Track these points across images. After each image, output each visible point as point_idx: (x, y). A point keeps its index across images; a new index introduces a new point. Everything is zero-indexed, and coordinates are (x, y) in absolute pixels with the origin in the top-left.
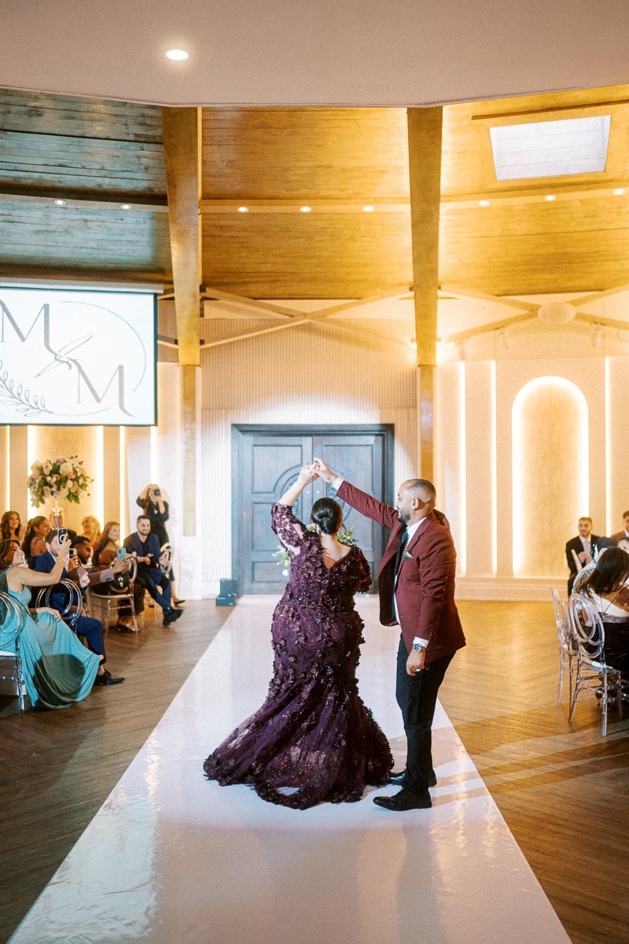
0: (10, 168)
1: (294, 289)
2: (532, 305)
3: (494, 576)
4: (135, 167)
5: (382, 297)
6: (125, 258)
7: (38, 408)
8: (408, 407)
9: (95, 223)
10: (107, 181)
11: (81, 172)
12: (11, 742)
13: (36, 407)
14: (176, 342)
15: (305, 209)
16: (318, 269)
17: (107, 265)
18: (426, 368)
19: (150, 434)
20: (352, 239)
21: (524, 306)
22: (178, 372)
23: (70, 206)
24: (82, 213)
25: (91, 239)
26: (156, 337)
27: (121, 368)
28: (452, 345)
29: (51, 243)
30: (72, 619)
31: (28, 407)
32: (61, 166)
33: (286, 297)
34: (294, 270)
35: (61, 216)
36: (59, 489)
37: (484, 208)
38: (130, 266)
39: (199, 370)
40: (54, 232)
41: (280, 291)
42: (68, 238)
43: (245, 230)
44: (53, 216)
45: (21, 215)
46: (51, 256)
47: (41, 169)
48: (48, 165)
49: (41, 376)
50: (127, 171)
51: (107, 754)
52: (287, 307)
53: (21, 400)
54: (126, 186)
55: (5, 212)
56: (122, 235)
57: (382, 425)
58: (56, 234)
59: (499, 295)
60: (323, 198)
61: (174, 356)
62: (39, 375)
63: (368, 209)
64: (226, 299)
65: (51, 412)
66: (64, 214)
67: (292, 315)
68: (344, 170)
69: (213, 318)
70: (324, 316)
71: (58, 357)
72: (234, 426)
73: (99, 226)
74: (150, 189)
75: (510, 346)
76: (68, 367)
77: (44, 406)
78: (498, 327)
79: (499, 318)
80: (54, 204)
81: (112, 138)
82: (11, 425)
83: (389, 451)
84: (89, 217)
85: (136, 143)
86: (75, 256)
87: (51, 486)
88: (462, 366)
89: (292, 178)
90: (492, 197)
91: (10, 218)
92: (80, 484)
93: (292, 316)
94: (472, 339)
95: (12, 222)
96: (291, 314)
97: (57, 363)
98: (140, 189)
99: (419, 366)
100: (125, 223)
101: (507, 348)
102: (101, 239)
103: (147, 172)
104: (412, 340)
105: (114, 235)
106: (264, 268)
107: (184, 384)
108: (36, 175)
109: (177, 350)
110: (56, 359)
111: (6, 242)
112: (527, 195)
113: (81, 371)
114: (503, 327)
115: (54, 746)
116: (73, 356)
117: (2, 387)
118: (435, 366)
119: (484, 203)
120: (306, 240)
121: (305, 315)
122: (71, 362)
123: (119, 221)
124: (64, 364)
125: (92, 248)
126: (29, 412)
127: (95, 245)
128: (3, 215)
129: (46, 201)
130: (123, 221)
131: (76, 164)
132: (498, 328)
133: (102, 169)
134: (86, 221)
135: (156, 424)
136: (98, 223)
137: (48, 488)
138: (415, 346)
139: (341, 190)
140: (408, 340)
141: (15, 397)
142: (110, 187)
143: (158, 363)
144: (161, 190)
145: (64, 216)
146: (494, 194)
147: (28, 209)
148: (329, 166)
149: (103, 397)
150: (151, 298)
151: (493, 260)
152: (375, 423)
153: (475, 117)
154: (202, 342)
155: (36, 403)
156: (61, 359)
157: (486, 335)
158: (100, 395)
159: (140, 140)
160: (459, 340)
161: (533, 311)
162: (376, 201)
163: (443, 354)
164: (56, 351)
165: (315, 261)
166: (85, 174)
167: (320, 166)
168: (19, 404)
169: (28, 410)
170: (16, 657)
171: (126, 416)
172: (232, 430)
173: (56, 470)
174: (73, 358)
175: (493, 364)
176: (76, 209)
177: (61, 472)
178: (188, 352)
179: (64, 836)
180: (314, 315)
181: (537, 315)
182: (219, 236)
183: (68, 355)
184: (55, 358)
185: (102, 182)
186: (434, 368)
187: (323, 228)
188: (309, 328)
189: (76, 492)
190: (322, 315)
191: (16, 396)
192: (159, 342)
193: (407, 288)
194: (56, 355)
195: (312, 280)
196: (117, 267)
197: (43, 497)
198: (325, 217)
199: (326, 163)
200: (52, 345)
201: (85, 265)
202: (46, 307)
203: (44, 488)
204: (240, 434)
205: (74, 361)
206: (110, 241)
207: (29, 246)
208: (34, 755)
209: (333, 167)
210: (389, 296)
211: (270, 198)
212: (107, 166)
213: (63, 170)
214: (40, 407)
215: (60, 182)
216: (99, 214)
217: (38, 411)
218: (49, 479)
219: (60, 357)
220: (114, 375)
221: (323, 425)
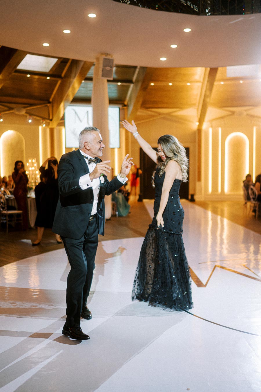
1: (159, 106)
3: (220, 193)
5: (187, 108)
8: (193, 142)
16: (169, 100)
18: (199, 131)
20: (181, 92)
22: (124, 131)
26: (120, 120)
28: (209, 123)
37: (222, 84)
38: (112, 99)
43: (152, 90)
60: (177, 81)
63: (189, 84)
67: (159, 114)
68: (184, 74)
70: (170, 114)
74: (127, 79)
79: (223, 115)
88: (211, 129)
90: (224, 81)
94: (214, 121)
101: (225, 124)
112: (235, 81)
118: (202, 130)
120: (168, 92)
121: (163, 114)
132: (222, 118)
135: (120, 148)
138: (198, 123)
139: (182, 79)
144: (130, 79)
148: (180, 73)
150: (118, 109)
151: (222, 98)
161: (233, 113)
162: (191, 82)
171: (111, 145)
175: (220, 129)
180: (166, 114)
187: (174, 89)
188: (164, 118)
195: (167, 103)
198: (176, 86)
202: (88, 112)
211: (161, 81)
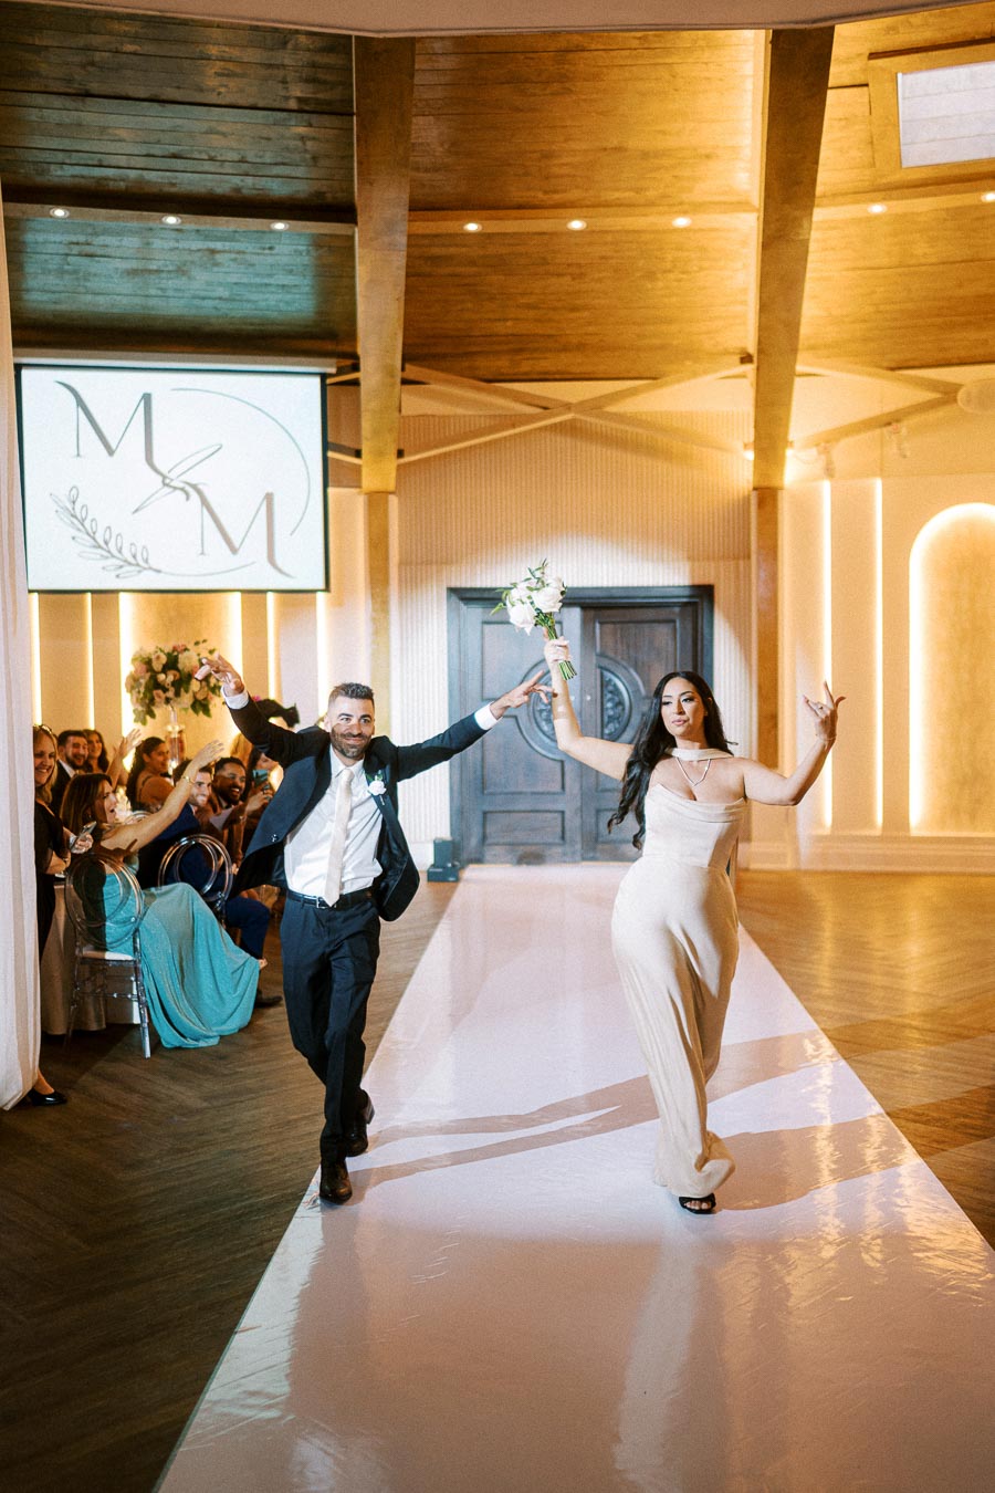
0: (90, 162)
1: (547, 364)
2: (947, 384)
3: (877, 832)
4: (297, 157)
5: (695, 375)
6: (274, 315)
7: (138, 565)
8: (736, 558)
9: (227, 256)
10: (249, 181)
11: (208, 166)
12: (135, 1098)
13: (133, 561)
14: (358, 454)
15: (576, 225)
16: (591, 329)
17: (244, 327)
18: (766, 496)
19: (315, 605)
20: (650, 275)
21: (933, 385)
22: (360, 503)
23: (187, 227)
24: (207, 238)
25: (220, 284)
26: (326, 446)
27: (269, 498)
28: (814, 451)
29: (153, 292)
30: (216, 901)
31: (122, 563)
32: (175, 156)
33: (538, 377)
34: (553, 332)
35: (172, 244)
36: (177, 694)
37: (877, 217)
38: (282, 328)
39: (393, 501)
40: (158, 271)
41: (525, 367)
42: (181, 282)
43: (473, 263)
44: (157, 243)
45: (106, 243)
46: (153, 312)
47: (141, 162)
48: (153, 156)
49: (140, 513)
50: (283, 164)
51: (295, 1117)
52: (538, 393)
53: (109, 552)
54: (278, 188)
55: (82, 239)
56: (270, 276)
57: (693, 587)
58: (164, 275)
59: (892, 369)
60: (607, 205)
61: (353, 478)
62: (137, 511)
63: (681, 222)
64: (438, 381)
65: (159, 571)
66: (177, 241)
68: (645, 155)
69: (415, 413)
70: (600, 408)
71: (167, 481)
72: (453, 591)
73: (235, 260)
74: (320, 194)
75: (908, 454)
76: (184, 496)
77: (146, 561)
78: (890, 421)
79: (890, 407)
80: (161, 223)
81: (260, 105)
82: (93, 592)
83: (706, 631)
84: (218, 245)
85: (299, 115)
86: (193, 312)
87: (165, 690)
88: (826, 487)
89: (556, 170)
90: (891, 199)
91: (88, 249)
92: (212, 685)
93: (545, 408)
94: (845, 442)
95: (91, 256)
96: (544, 404)
97: (167, 490)
98: (302, 196)
99: (755, 489)
100: (277, 254)
101: (905, 457)
102: (236, 284)
103: (315, 166)
104: (746, 446)
105: (258, 275)
106: (500, 328)
107: (370, 524)
108: (133, 174)
109: (360, 466)
110: (165, 484)
111: (83, 290)
112: (950, 193)
113: (204, 502)
114: (898, 421)
115: (205, 1104)
116: (192, 477)
117: (79, 530)
118: (782, 489)
119: (877, 209)
120: (574, 279)
121: (568, 407)
122: (188, 488)
123: (267, 251)
124: (178, 492)
125: (220, 298)
126: (124, 569)
127: (226, 294)
128: (77, 244)
129: (149, 219)
130: (273, 252)
131: (200, 152)
132: (889, 424)
133: (243, 161)
134: (213, 252)
135: (327, 589)
136: (233, 256)
137: (160, 692)
138: (750, 455)
139: (638, 190)
140: (740, 445)
141: (100, 547)
142: (255, 192)
143: (330, 490)
144: (339, 195)
145: (176, 245)
146: (895, 193)
147: (119, 233)
148: (618, 149)
149: (242, 543)
150: (317, 381)
151: (882, 308)
152: (682, 584)
153: (873, 56)
154: (400, 454)
155: (134, 557)
156: (172, 484)
157: (865, 436)
158: (236, 544)
159: (307, 108)
160: (823, 444)
161: (949, 394)
162: (694, 208)
163: (795, 468)
164: (165, 471)
165: (586, 314)
166: (213, 170)
167: (605, 149)
168: (107, 558)
169: (121, 567)
170: (135, 962)
171: (279, 575)
172: (449, 598)
173: (172, 663)
174: (194, 482)
175: (878, 484)
176: (198, 231)
177: (180, 666)
178: (378, 472)
179: (248, 1252)
180: (582, 406)
181: (955, 400)
182: (430, 275)
183: (183, 478)
184: (163, 482)
185: (241, 184)
186: (780, 493)
187: (602, 258)
188: (571, 429)
189: (205, 699)
190: (595, 406)
191: (102, 544)
192: (330, 454)
193: (737, 358)
194: (164, 477)
195: (581, 347)
196: (261, 330)
197: (154, 708)
198: (609, 238)
199: (614, 142)
200: (157, 461)
201: (207, 329)
202: (147, 398)
203: (155, 692)
204: (462, 605)
205: (194, 487)
206: (251, 285)
207: (119, 297)
208: (176, 1118)
209: (626, 150)
210: (705, 372)
211: (520, 207)
212: (251, 157)
213: (178, 164)
214: (141, 563)
215: (174, 185)
216: (232, 240)
217: (138, 569)
218: (162, 677)
219: (172, 480)
220: (259, 509)
221: (597, 588)
